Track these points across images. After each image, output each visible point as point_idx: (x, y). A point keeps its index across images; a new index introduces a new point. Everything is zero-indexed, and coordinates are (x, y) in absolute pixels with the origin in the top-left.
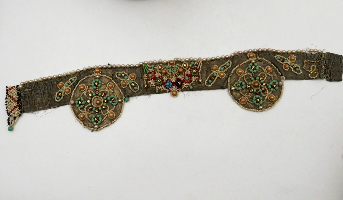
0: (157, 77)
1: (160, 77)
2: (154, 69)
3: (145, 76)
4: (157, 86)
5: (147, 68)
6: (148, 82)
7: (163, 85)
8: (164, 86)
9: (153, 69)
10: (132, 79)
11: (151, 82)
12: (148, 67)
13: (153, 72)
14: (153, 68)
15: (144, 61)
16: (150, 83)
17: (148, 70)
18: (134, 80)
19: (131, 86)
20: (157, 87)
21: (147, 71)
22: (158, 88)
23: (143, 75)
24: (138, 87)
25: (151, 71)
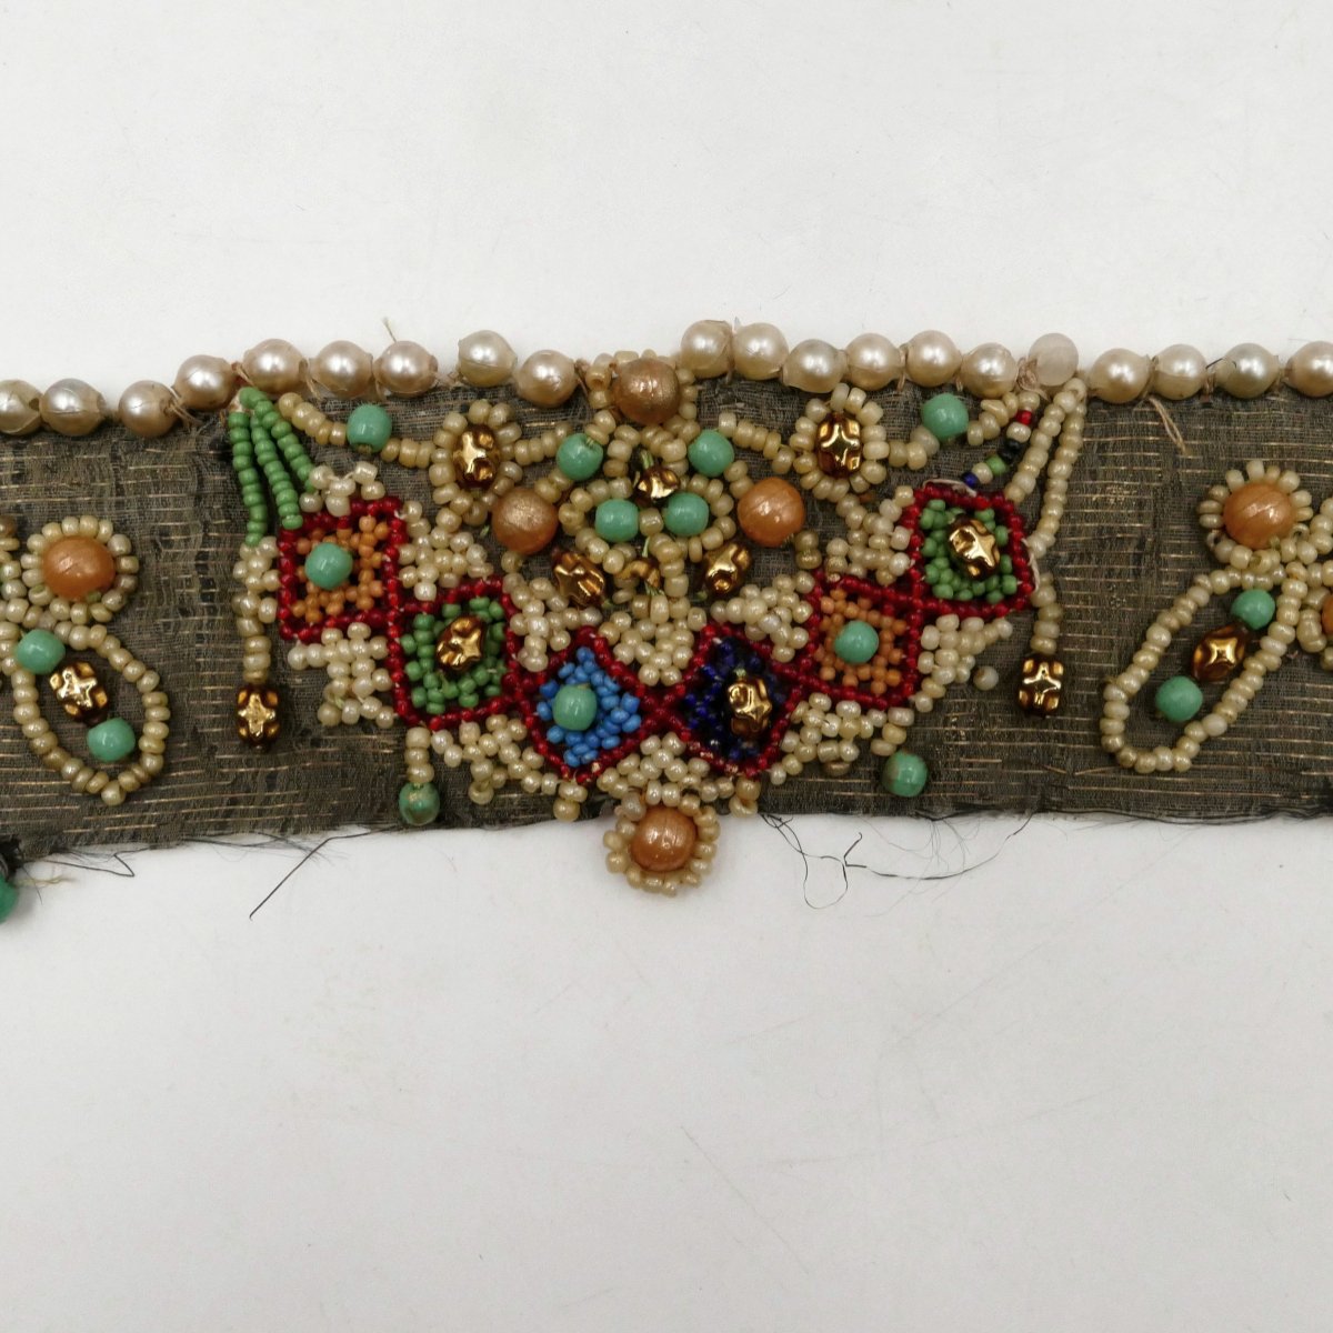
0: (425, 592)
1: (461, 593)
2: (388, 466)
3: (256, 564)
4: (413, 716)
5: (291, 447)
6: (297, 656)
7: (509, 711)
8: (517, 728)
9: (365, 470)
10: (58, 607)
11: (336, 669)
12: (301, 436)
13: (366, 522)
14: (374, 456)
15: (251, 344)
16: (319, 673)
17: (299, 486)
18: (99, 612)
19: (47, 703)
20: (417, 736)
21: (284, 494)
22: (433, 757)
23: (235, 558)
24: (155, 730)
25: (338, 505)
